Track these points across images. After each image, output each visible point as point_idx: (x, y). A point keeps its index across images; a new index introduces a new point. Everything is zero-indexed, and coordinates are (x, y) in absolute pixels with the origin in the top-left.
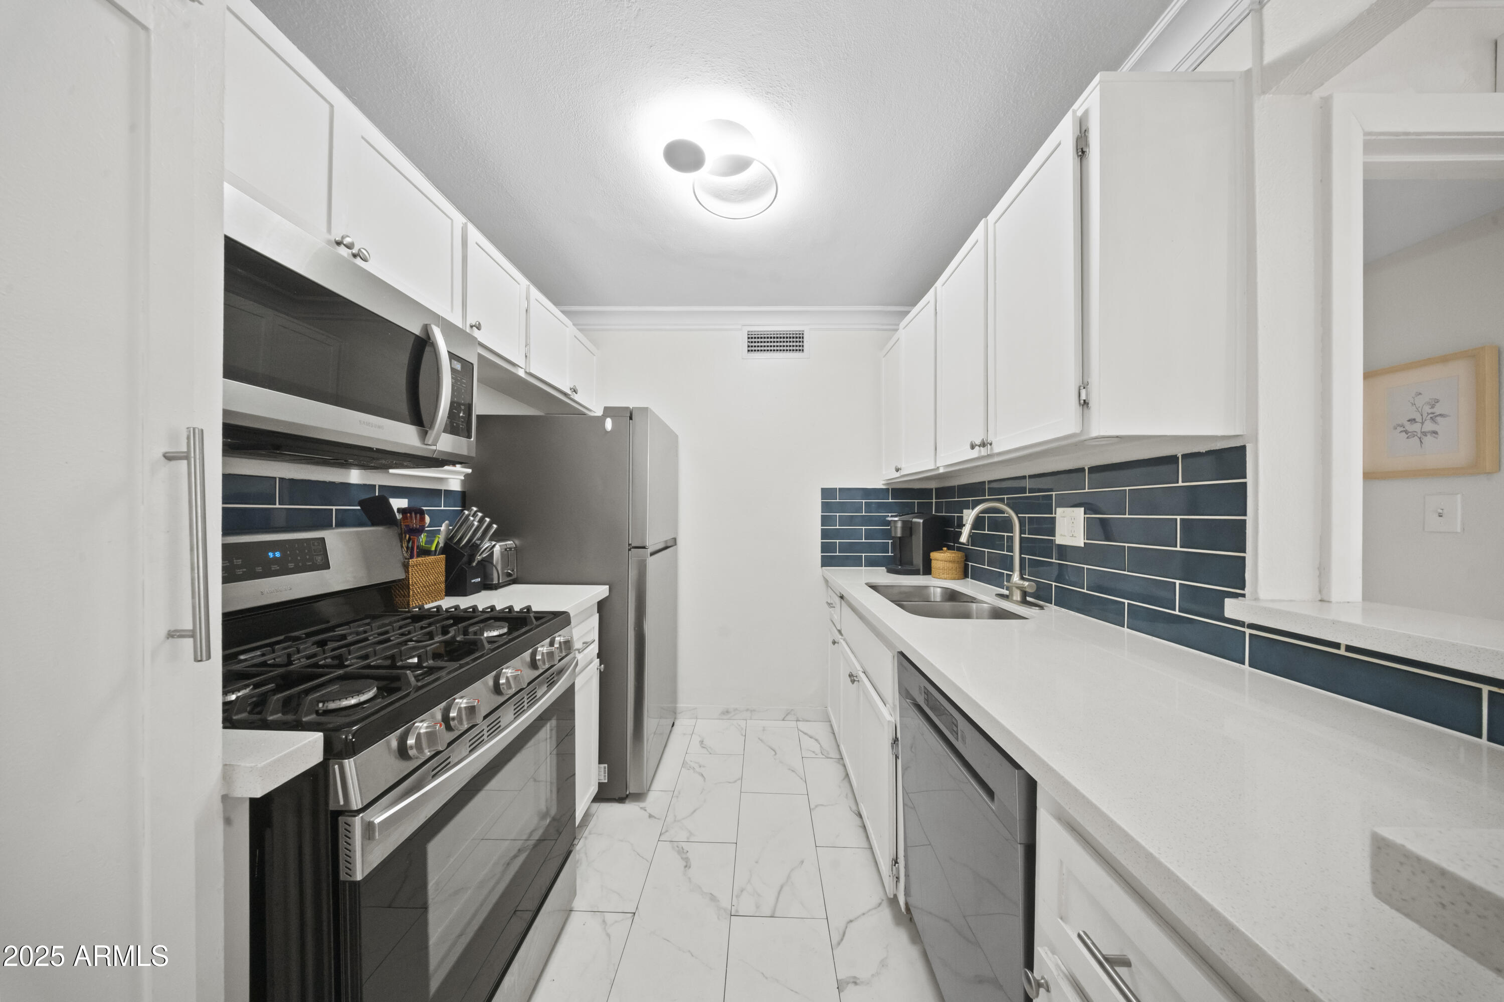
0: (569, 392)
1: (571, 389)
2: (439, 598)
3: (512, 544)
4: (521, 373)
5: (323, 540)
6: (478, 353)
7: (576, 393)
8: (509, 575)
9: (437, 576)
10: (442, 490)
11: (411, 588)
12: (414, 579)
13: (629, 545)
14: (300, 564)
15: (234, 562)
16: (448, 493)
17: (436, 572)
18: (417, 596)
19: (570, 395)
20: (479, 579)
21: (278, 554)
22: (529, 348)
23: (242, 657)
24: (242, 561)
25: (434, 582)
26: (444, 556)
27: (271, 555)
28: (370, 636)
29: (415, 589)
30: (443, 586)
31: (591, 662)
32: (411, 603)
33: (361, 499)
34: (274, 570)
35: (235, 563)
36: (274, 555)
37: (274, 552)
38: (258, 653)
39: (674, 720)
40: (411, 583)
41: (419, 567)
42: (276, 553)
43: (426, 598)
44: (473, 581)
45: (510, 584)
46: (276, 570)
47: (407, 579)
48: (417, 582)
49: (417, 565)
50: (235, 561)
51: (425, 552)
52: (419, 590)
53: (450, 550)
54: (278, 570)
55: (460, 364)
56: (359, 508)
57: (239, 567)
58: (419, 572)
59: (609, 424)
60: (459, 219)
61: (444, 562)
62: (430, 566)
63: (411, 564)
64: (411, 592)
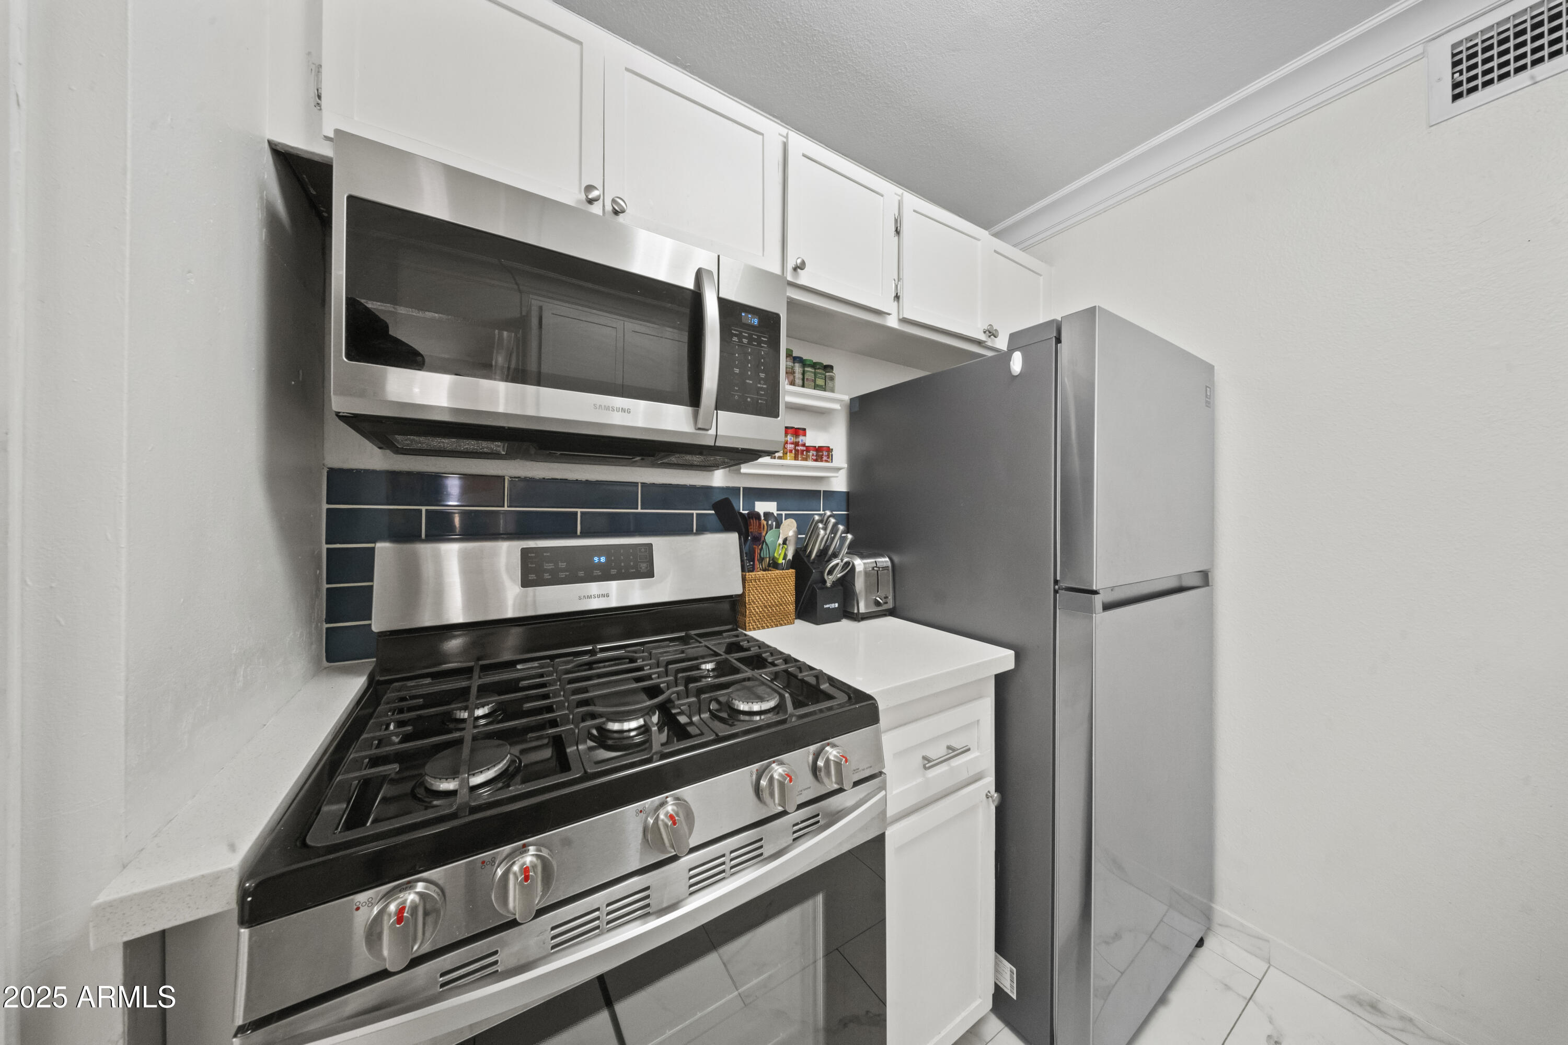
0: (983, 337)
1: (985, 332)
2: (786, 622)
3: (886, 562)
4: (892, 322)
5: (650, 546)
6: (788, 298)
7: (995, 337)
8: (877, 604)
9: (783, 595)
10: (820, 491)
11: (747, 606)
12: (751, 596)
13: (1056, 582)
14: (623, 571)
15: (558, 565)
16: (829, 494)
17: (781, 590)
18: (755, 617)
19: (985, 342)
20: (837, 605)
21: (603, 559)
22: (903, 285)
23: (519, 667)
24: (566, 565)
25: (778, 602)
26: (793, 570)
27: (596, 559)
28: (647, 665)
29: (752, 609)
30: (792, 608)
31: (977, 778)
32: (747, 625)
33: (713, 503)
34: (596, 575)
35: (560, 566)
36: (600, 559)
37: (599, 557)
38: (536, 664)
39: (1206, 933)
40: (747, 601)
41: (758, 583)
42: (601, 558)
43: (767, 621)
44: (826, 606)
45: (885, 615)
46: (598, 575)
47: (743, 594)
48: (755, 601)
49: (759, 580)
50: (560, 564)
51: (774, 565)
52: (757, 610)
53: (800, 563)
54: (600, 575)
55: (757, 317)
56: (713, 512)
57: (563, 570)
58: (758, 588)
59: (1017, 364)
60: (773, 130)
61: (793, 579)
62: (773, 582)
63: (747, 579)
64: (748, 612)
